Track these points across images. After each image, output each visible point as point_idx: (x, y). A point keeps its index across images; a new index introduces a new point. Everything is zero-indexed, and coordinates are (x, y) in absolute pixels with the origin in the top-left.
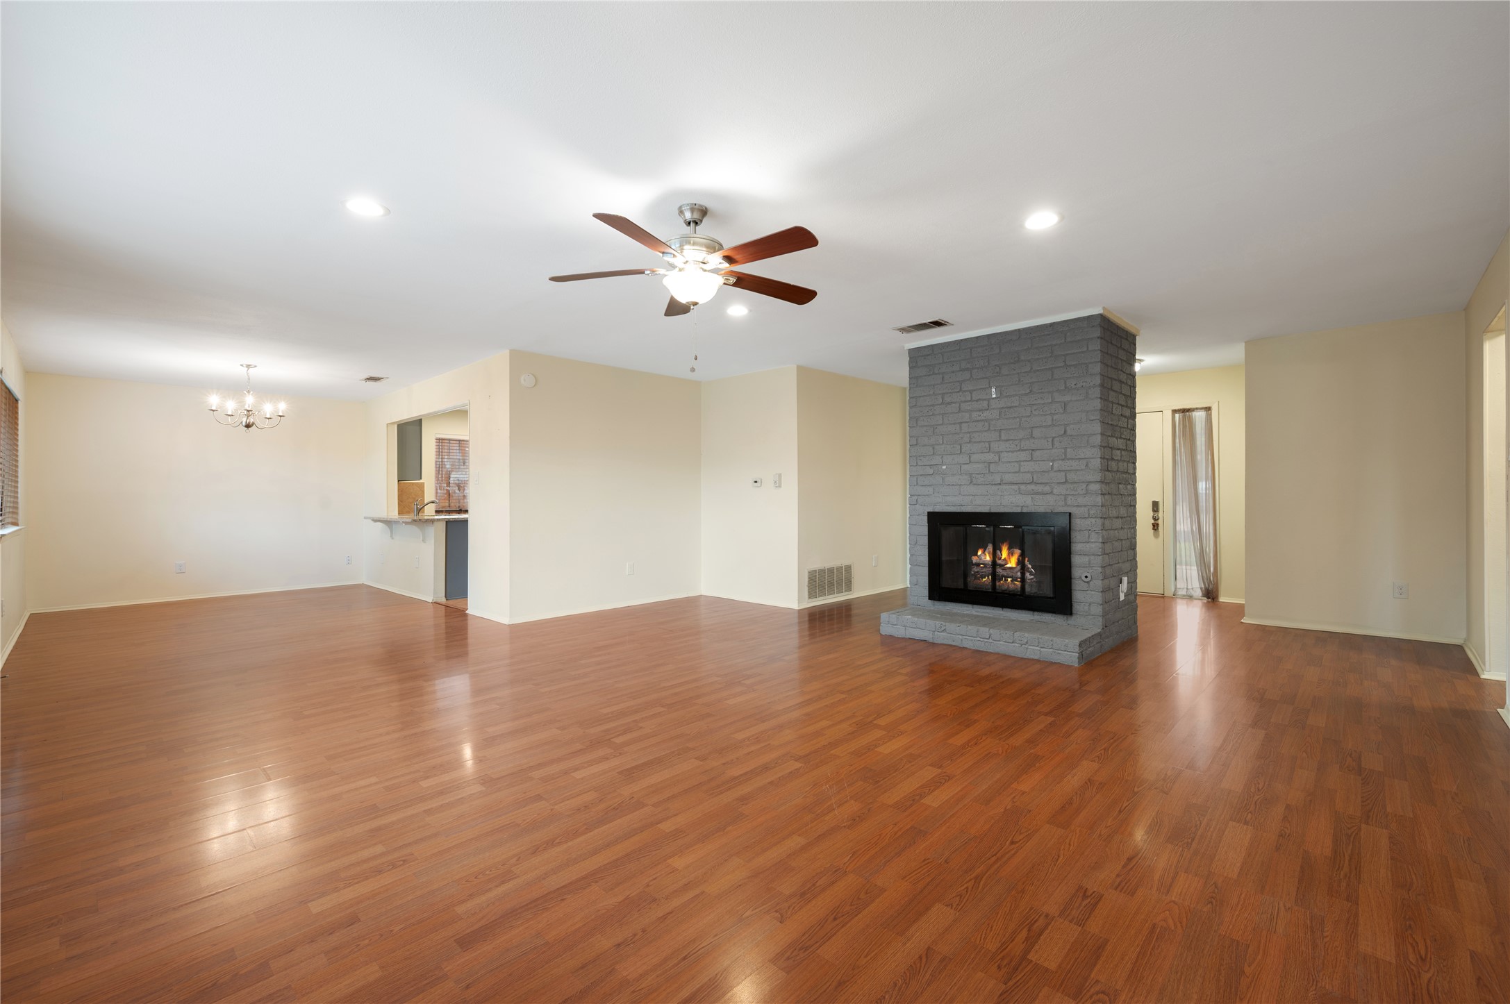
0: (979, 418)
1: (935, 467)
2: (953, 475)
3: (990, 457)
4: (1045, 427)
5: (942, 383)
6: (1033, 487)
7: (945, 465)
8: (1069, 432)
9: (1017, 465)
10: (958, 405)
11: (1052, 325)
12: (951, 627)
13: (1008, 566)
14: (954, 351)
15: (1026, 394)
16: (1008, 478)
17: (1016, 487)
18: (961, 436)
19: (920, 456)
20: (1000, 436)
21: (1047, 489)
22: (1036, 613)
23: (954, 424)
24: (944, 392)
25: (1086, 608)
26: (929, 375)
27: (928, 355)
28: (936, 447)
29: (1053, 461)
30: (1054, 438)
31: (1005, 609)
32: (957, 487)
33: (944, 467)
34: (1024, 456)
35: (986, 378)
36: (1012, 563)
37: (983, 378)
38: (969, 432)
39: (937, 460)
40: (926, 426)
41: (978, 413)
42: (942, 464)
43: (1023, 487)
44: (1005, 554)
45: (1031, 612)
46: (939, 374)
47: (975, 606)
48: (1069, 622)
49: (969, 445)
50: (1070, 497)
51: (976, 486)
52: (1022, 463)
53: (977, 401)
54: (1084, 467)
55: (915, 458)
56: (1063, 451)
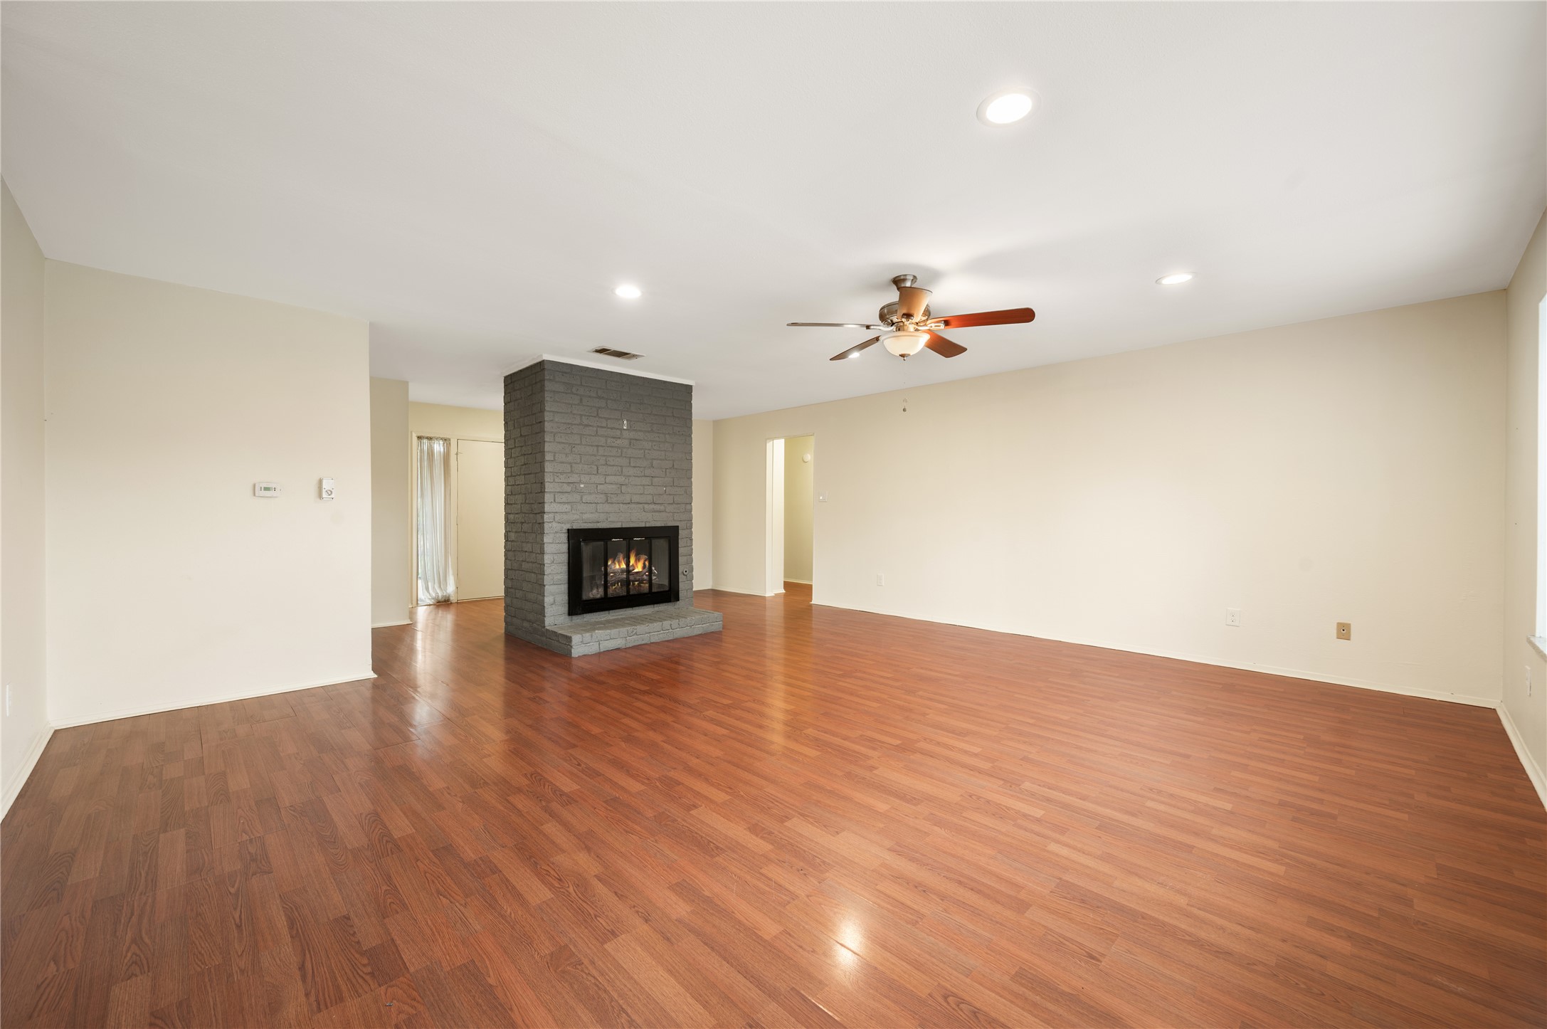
0: (613, 444)
1: (572, 485)
2: (590, 493)
3: (621, 479)
4: (661, 460)
5: (578, 405)
6: (652, 506)
7: (583, 483)
8: (675, 467)
9: (642, 488)
10: (595, 429)
11: (665, 382)
12: (641, 628)
13: (635, 571)
14: (590, 377)
15: (648, 432)
16: (636, 499)
17: (641, 506)
18: (598, 458)
19: (556, 473)
20: (630, 463)
21: (662, 508)
22: (655, 605)
23: (592, 446)
24: (582, 413)
25: (685, 593)
26: (566, 393)
27: (566, 373)
28: (574, 465)
29: (665, 487)
30: (666, 469)
31: (634, 608)
32: (594, 505)
33: (582, 486)
34: (646, 481)
35: (619, 410)
36: (639, 568)
37: (616, 410)
38: (604, 456)
39: (574, 478)
40: (563, 443)
41: (612, 439)
42: (580, 482)
43: (646, 506)
44: (632, 561)
45: (652, 606)
46: (577, 395)
47: (611, 611)
48: (676, 607)
49: (605, 467)
50: (676, 514)
51: (611, 505)
52: (645, 487)
53: (612, 429)
54: (683, 492)
55: (551, 474)
56: (672, 479)
